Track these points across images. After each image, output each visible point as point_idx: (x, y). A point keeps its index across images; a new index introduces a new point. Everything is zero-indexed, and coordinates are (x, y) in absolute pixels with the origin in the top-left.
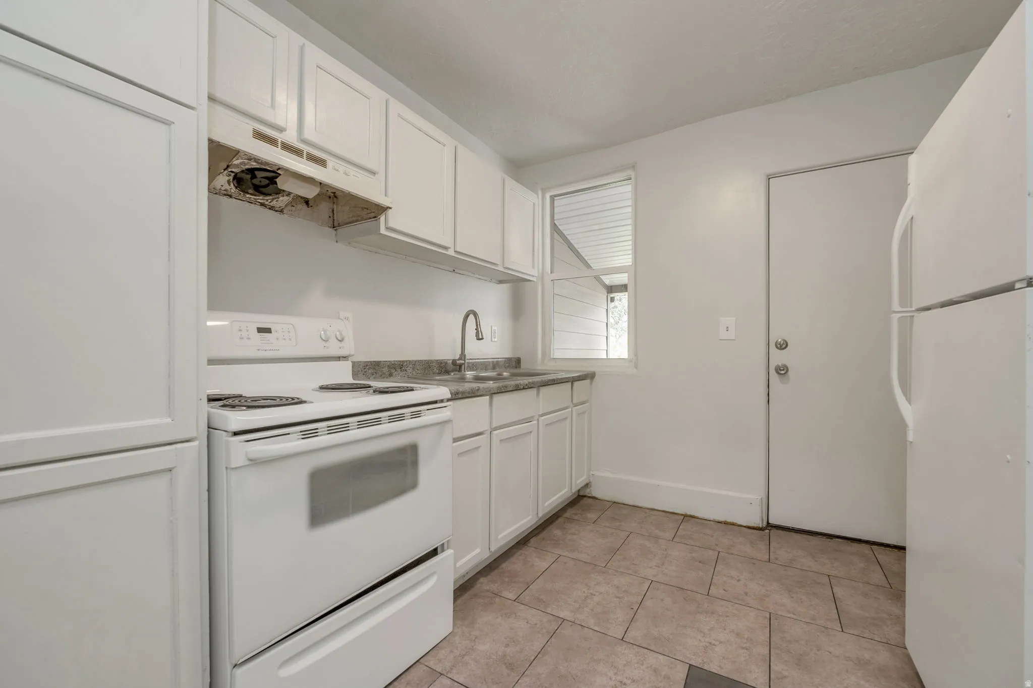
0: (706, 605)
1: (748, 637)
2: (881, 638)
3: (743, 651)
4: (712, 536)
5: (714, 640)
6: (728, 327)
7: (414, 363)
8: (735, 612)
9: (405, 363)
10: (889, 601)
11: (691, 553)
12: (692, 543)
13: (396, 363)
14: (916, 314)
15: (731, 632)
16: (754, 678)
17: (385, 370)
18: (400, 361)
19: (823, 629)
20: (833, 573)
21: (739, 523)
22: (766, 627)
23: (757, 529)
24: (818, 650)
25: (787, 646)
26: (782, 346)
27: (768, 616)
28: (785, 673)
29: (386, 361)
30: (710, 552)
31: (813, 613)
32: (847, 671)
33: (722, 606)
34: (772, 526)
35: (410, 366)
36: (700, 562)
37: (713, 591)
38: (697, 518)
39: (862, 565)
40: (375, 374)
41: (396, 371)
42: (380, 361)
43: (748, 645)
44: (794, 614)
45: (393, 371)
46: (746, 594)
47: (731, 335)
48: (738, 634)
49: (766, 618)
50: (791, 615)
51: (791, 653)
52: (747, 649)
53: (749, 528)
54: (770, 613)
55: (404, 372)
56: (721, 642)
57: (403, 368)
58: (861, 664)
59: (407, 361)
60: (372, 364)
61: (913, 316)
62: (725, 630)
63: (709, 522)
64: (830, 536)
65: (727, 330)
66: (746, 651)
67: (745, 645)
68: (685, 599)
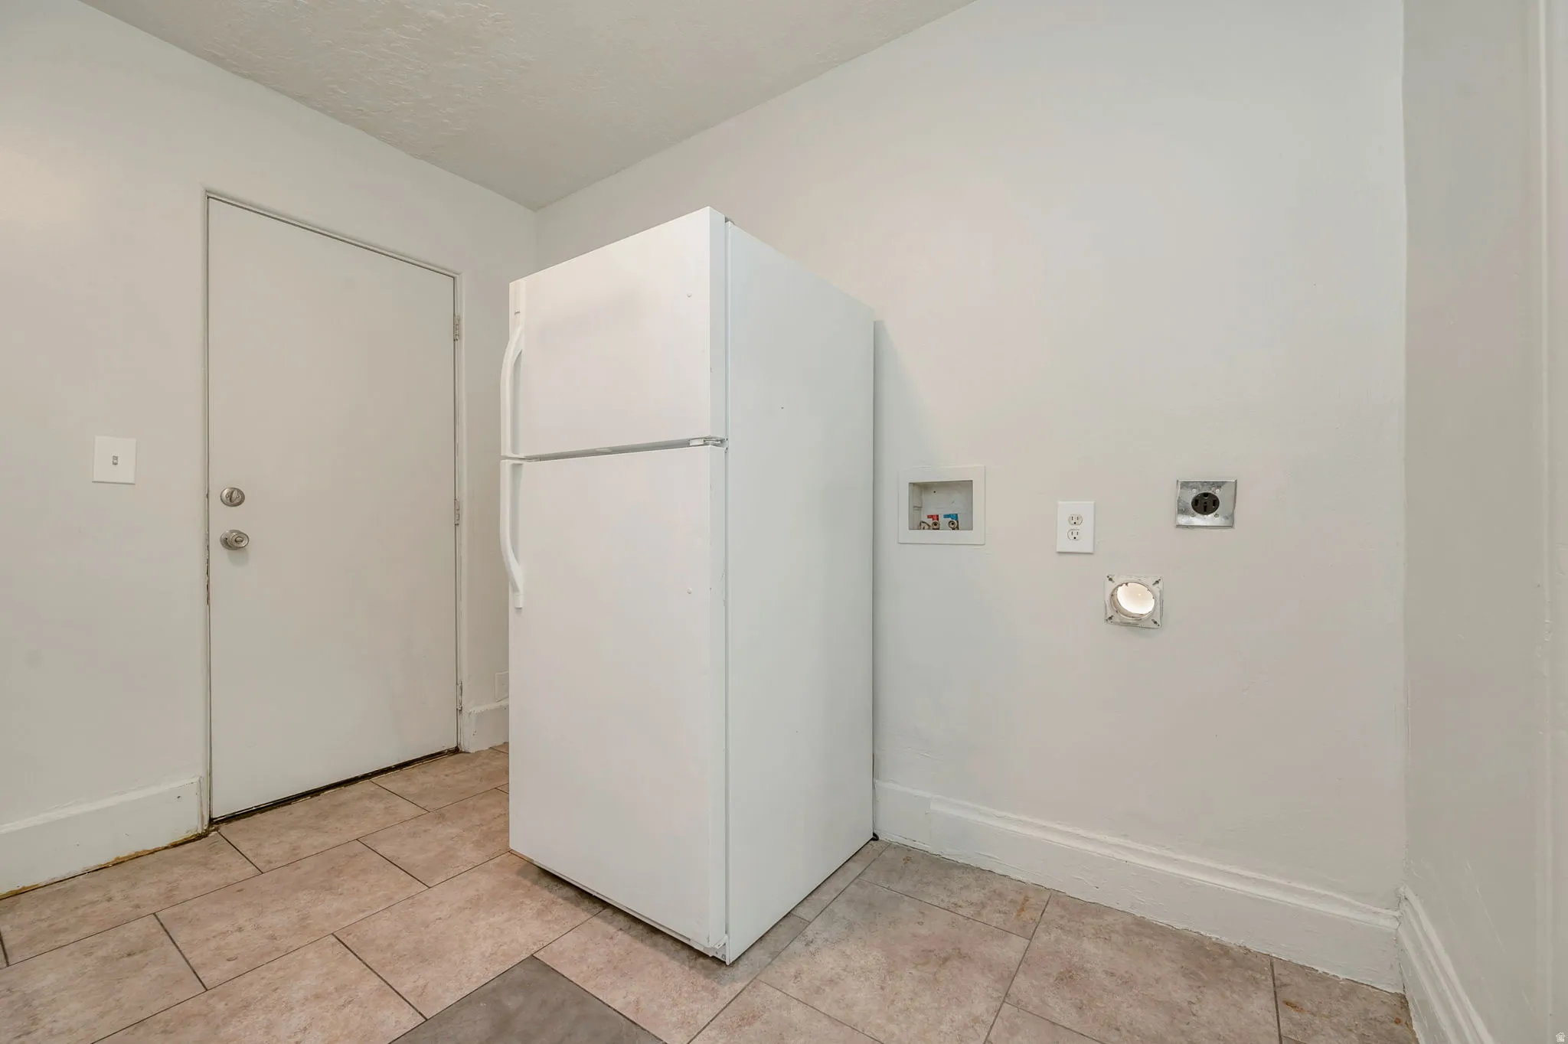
0: (221, 1006)
1: (336, 988)
2: (466, 866)
3: (347, 1010)
4: (110, 900)
5: (290, 1037)
6: (116, 458)
8: (281, 973)
10: (440, 826)
11: (91, 954)
12: (73, 938)
14: (525, 463)
15: (304, 1004)
16: (394, 1024)
19: (410, 901)
20: (358, 833)
21: (151, 848)
22: (347, 954)
23: (194, 840)
24: (427, 927)
25: (393, 954)
26: (235, 499)
27: (334, 940)
28: (421, 982)
30: (136, 925)
31: (381, 893)
32: (471, 922)
33: (251, 984)
34: (217, 823)
36: (129, 955)
37: (209, 976)
38: (34, 888)
39: (381, 806)
43: (345, 997)
44: (364, 911)
46: (273, 938)
47: (125, 472)
48: (317, 997)
49: (333, 945)
50: (362, 916)
51: (405, 955)
52: (350, 1002)
53: (175, 845)
54: (333, 934)
56: (305, 1029)
58: (475, 903)
61: (521, 464)
62: (292, 1009)
63: (74, 882)
64: (313, 793)
65: (116, 464)
66: (350, 1006)
67: (342, 1001)
68: (164, 1032)
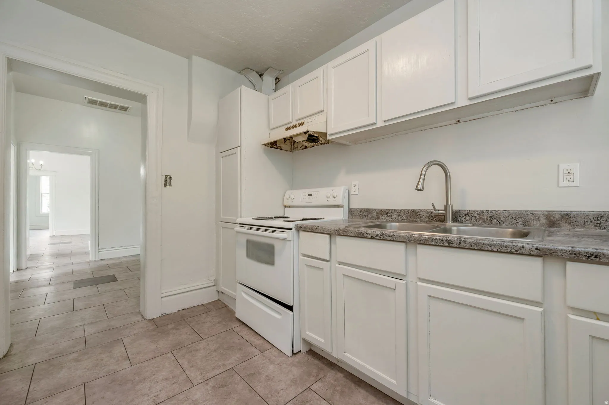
7: (399, 212)
9: (391, 211)
13: (382, 210)
17: (374, 214)
18: (385, 209)
29: (375, 209)
35: (395, 213)
40: (367, 217)
41: (382, 216)
42: (371, 209)
45: (380, 216)
55: (390, 217)
57: (389, 215)
59: (392, 210)
60: (364, 210)
